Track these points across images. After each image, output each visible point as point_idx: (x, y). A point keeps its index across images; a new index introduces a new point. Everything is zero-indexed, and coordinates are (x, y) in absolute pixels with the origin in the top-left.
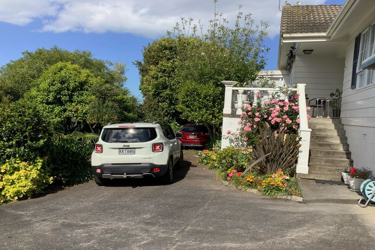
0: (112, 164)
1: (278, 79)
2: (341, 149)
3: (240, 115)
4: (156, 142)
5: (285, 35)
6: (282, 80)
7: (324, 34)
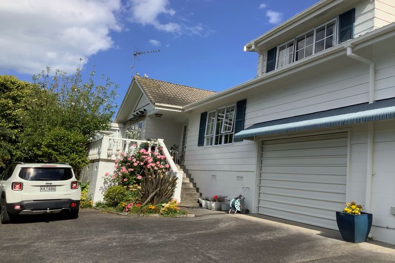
0: (34, 200)
1: (115, 130)
2: (191, 186)
3: (115, 160)
4: (73, 181)
5: (156, 104)
6: (119, 131)
7: (181, 107)
